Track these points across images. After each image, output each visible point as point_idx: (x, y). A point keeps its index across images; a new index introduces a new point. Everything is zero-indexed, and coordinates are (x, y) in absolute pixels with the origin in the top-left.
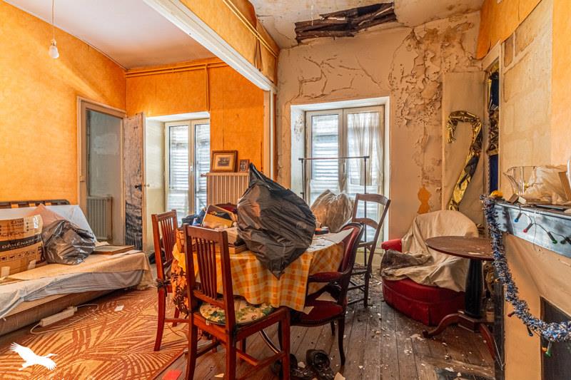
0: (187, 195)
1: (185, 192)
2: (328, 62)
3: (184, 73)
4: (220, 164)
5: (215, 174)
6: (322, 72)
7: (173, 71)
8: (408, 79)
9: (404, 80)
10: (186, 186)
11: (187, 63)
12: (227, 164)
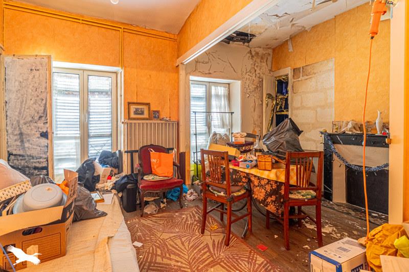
0: (78, 141)
1: (75, 138)
2: (212, 54)
3: (93, 27)
4: (136, 113)
5: (131, 122)
6: (209, 59)
7: (81, 21)
9: (248, 74)
10: (76, 133)
11: (97, 19)
12: (142, 113)
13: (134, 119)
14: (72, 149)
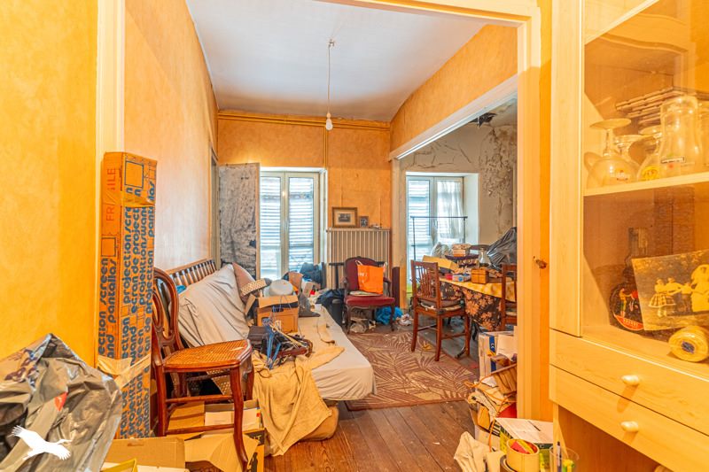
0: (279, 251)
1: (275, 248)
3: (296, 127)
4: (341, 219)
5: (336, 229)
6: (432, 148)
7: (285, 122)
8: (491, 162)
10: (277, 242)
11: (302, 118)
12: (348, 220)
13: (339, 227)
14: (272, 259)
